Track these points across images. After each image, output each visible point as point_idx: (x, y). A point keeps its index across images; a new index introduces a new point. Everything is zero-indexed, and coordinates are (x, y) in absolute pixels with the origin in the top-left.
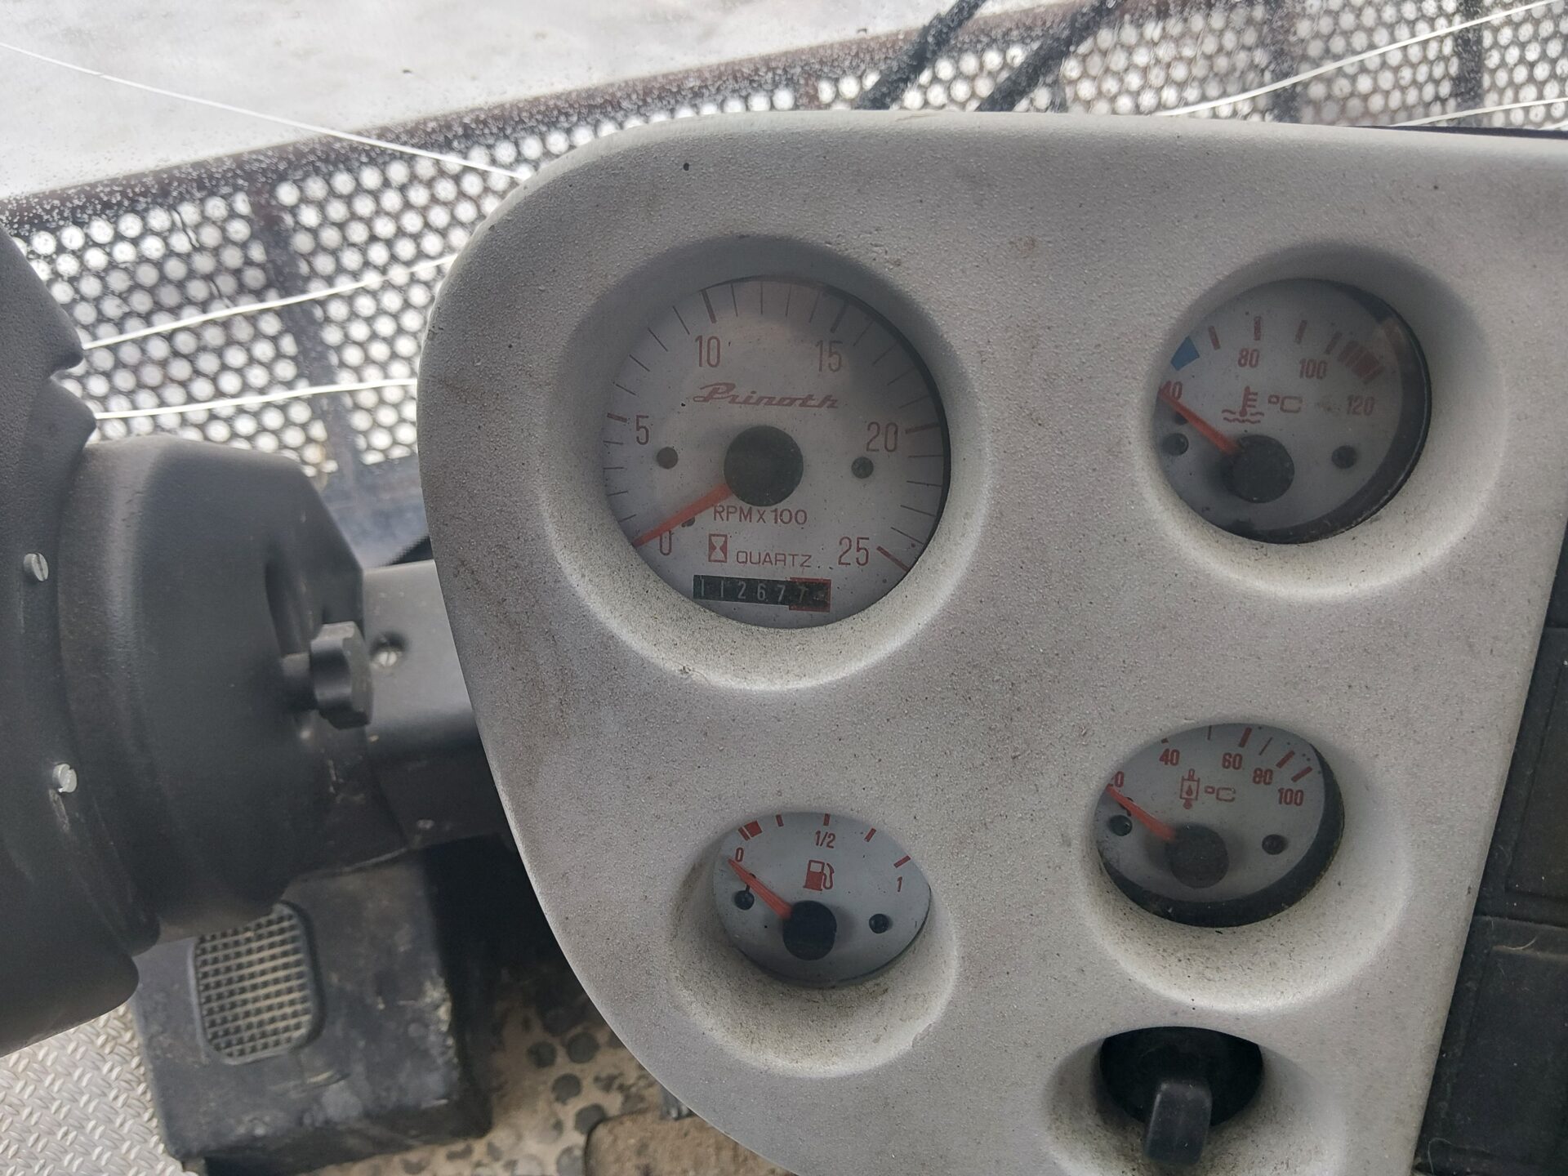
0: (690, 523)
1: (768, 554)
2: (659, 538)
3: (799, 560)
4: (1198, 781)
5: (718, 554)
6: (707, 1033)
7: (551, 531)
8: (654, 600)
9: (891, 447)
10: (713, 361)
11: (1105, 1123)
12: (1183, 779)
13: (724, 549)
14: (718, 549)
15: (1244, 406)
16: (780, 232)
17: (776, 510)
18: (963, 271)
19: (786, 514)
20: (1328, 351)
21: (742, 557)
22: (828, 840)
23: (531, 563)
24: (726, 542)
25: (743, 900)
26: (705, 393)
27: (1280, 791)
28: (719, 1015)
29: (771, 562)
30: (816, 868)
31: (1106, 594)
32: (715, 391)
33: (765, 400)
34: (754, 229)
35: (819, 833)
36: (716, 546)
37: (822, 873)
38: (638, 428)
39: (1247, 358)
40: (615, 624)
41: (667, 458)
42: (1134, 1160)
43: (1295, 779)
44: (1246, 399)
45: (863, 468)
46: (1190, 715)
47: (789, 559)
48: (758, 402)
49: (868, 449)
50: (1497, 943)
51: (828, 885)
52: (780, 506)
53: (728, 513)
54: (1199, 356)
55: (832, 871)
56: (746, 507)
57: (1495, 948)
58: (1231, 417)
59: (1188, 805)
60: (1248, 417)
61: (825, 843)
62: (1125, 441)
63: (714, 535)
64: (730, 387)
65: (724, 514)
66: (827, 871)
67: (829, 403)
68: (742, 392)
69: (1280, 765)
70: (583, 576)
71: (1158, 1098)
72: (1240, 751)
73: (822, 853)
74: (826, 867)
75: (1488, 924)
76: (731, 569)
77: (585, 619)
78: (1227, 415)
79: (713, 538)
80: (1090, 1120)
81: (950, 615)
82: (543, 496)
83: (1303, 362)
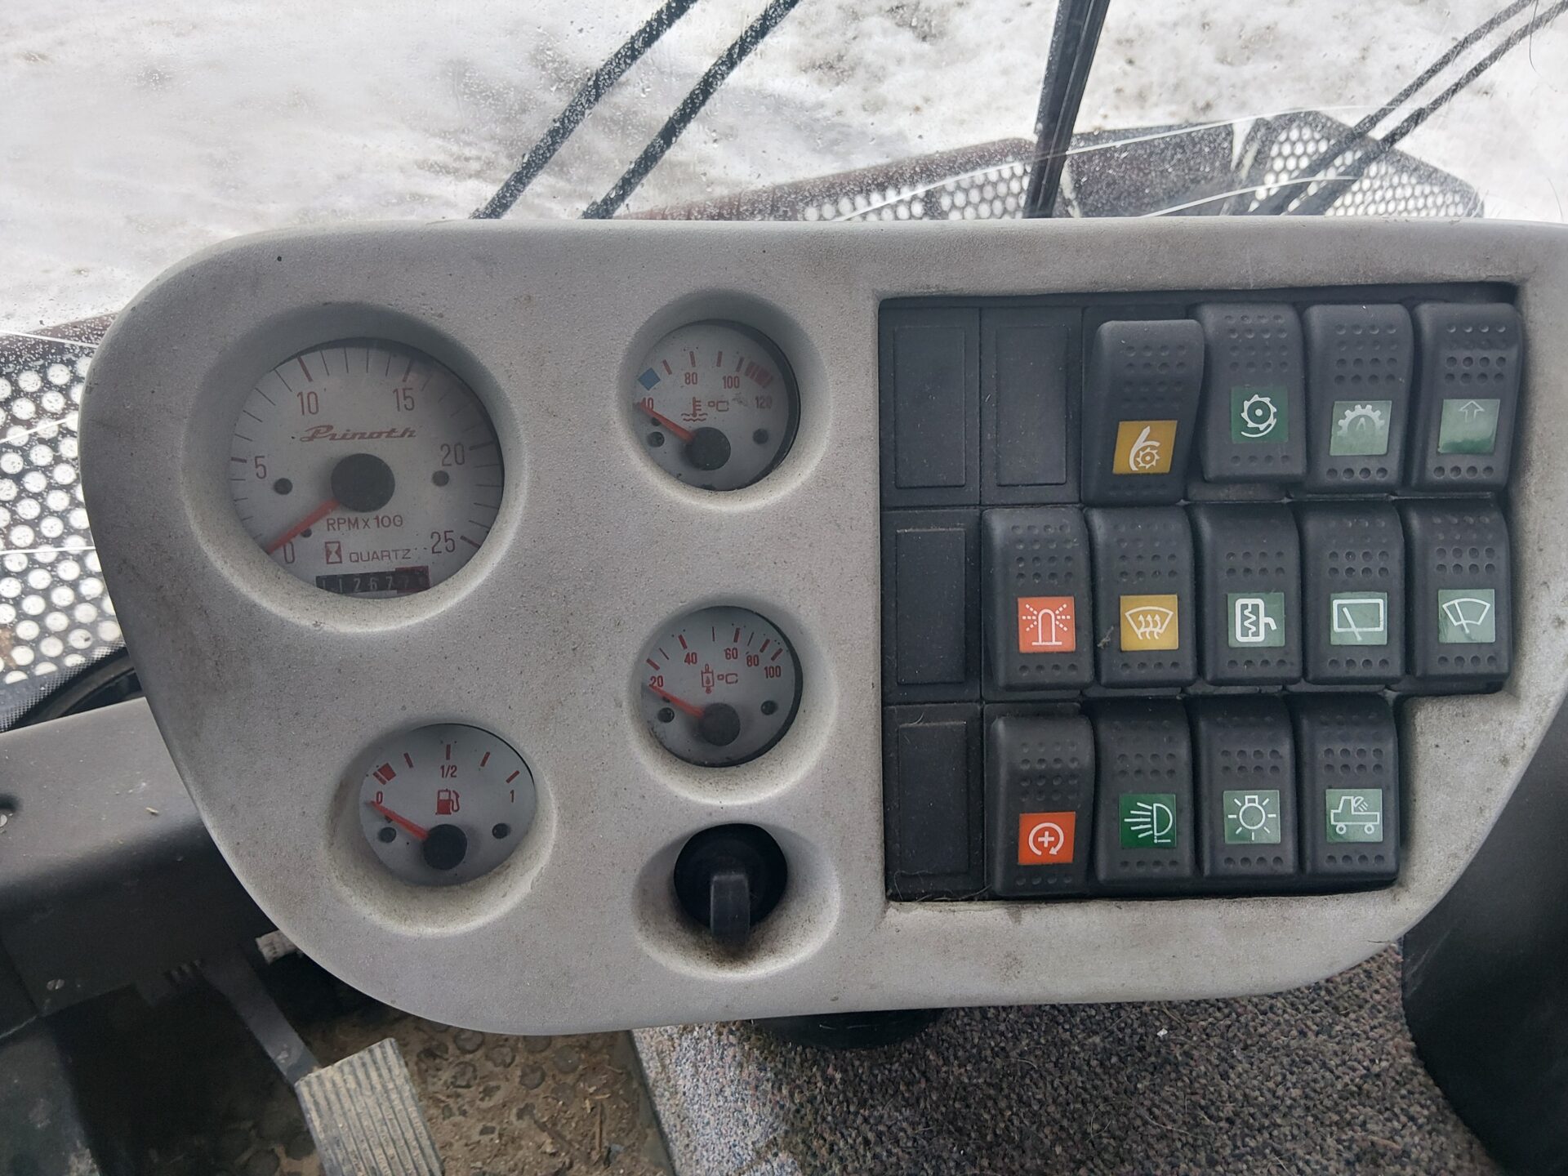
0: (307, 534)
1: (375, 552)
2: (282, 549)
3: (400, 554)
4: (712, 673)
5: (334, 557)
6: (367, 916)
7: (195, 528)
8: (285, 584)
9: (460, 461)
10: (313, 409)
11: (684, 927)
12: (702, 673)
13: (338, 552)
14: (334, 553)
15: (695, 410)
16: (353, 299)
17: (377, 518)
18: (486, 318)
19: (386, 519)
20: (738, 369)
21: (354, 557)
22: (450, 771)
23: (182, 555)
24: (339, 547)
25: (387, 835)
26: (311, 433)
27: (766, 668)
28: (375, 904)
29: (378, 558)
30: (444, 796)
31: (617, 525)
32: (318, 432)
33: (358, 436)
34: (335, 298)
35: (443, 767)
36: (332, 551)
37: (450, 800)
38: (257, 466)
39: (691, 379)
40: (256, 597)
41: (283, 487)
42: (707, 949)
43: (773, 659)
44: (694, 406)
45: (441, 479)
46: (683, 599)
47: (393, 555)
48: (353, 437)
49: (443, 465)
50: (901, 723)
51: (455, 808)
52: (381, 513)
53: (339, 523)
54: (659, 380)
55: (457, 796)
56: (352, 515)
57: (901, 726)
58: (687, 418)
59: (708, 691)
60: (698, 417)
61: (449, 775)
62: (611, 422)
63: (329, 543)
64: (330, 428)
65: (336, 526)
66: (453, 797)
67: (408, 434)
68: (338, 430)
69: (762, 651)
70: (226, 562)
71: (712, 888)
72: (735, 645)
73: (449, 783)
74: (453, 794)
75: (893, 711)
76: (347, 568)
77: (231, 595)
78: (684, 417)
79: (329, 545)
80: (671, 926)
81: (511, 555)
82: (187, 503)
83: (724, 378)
